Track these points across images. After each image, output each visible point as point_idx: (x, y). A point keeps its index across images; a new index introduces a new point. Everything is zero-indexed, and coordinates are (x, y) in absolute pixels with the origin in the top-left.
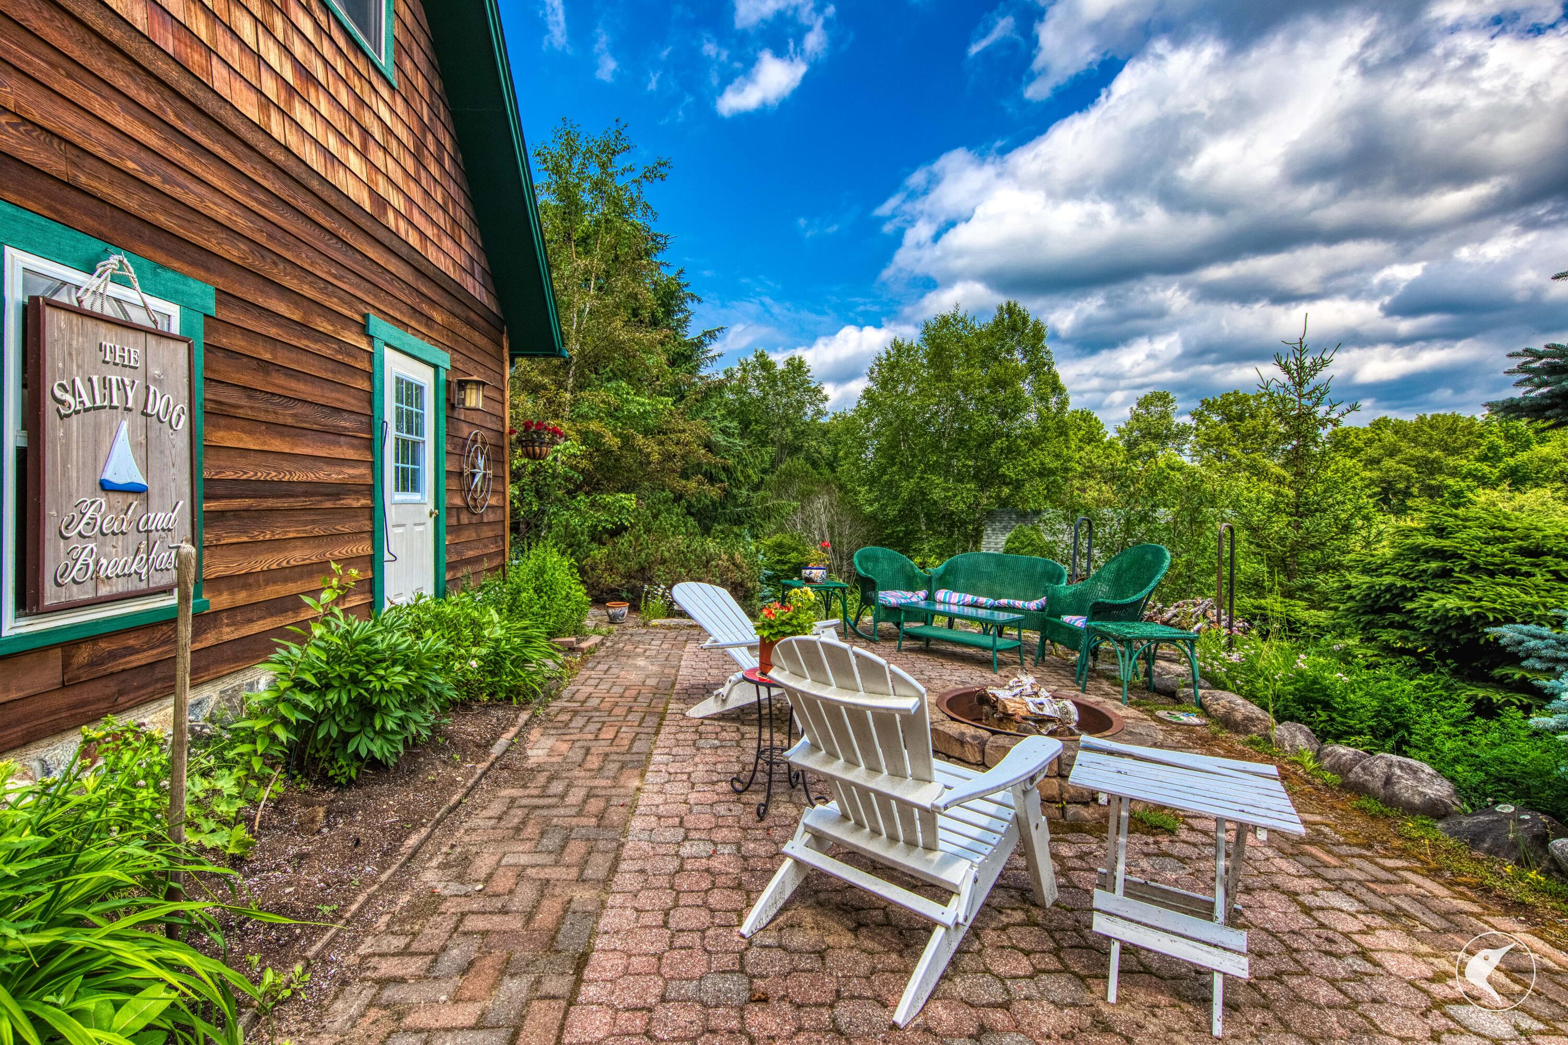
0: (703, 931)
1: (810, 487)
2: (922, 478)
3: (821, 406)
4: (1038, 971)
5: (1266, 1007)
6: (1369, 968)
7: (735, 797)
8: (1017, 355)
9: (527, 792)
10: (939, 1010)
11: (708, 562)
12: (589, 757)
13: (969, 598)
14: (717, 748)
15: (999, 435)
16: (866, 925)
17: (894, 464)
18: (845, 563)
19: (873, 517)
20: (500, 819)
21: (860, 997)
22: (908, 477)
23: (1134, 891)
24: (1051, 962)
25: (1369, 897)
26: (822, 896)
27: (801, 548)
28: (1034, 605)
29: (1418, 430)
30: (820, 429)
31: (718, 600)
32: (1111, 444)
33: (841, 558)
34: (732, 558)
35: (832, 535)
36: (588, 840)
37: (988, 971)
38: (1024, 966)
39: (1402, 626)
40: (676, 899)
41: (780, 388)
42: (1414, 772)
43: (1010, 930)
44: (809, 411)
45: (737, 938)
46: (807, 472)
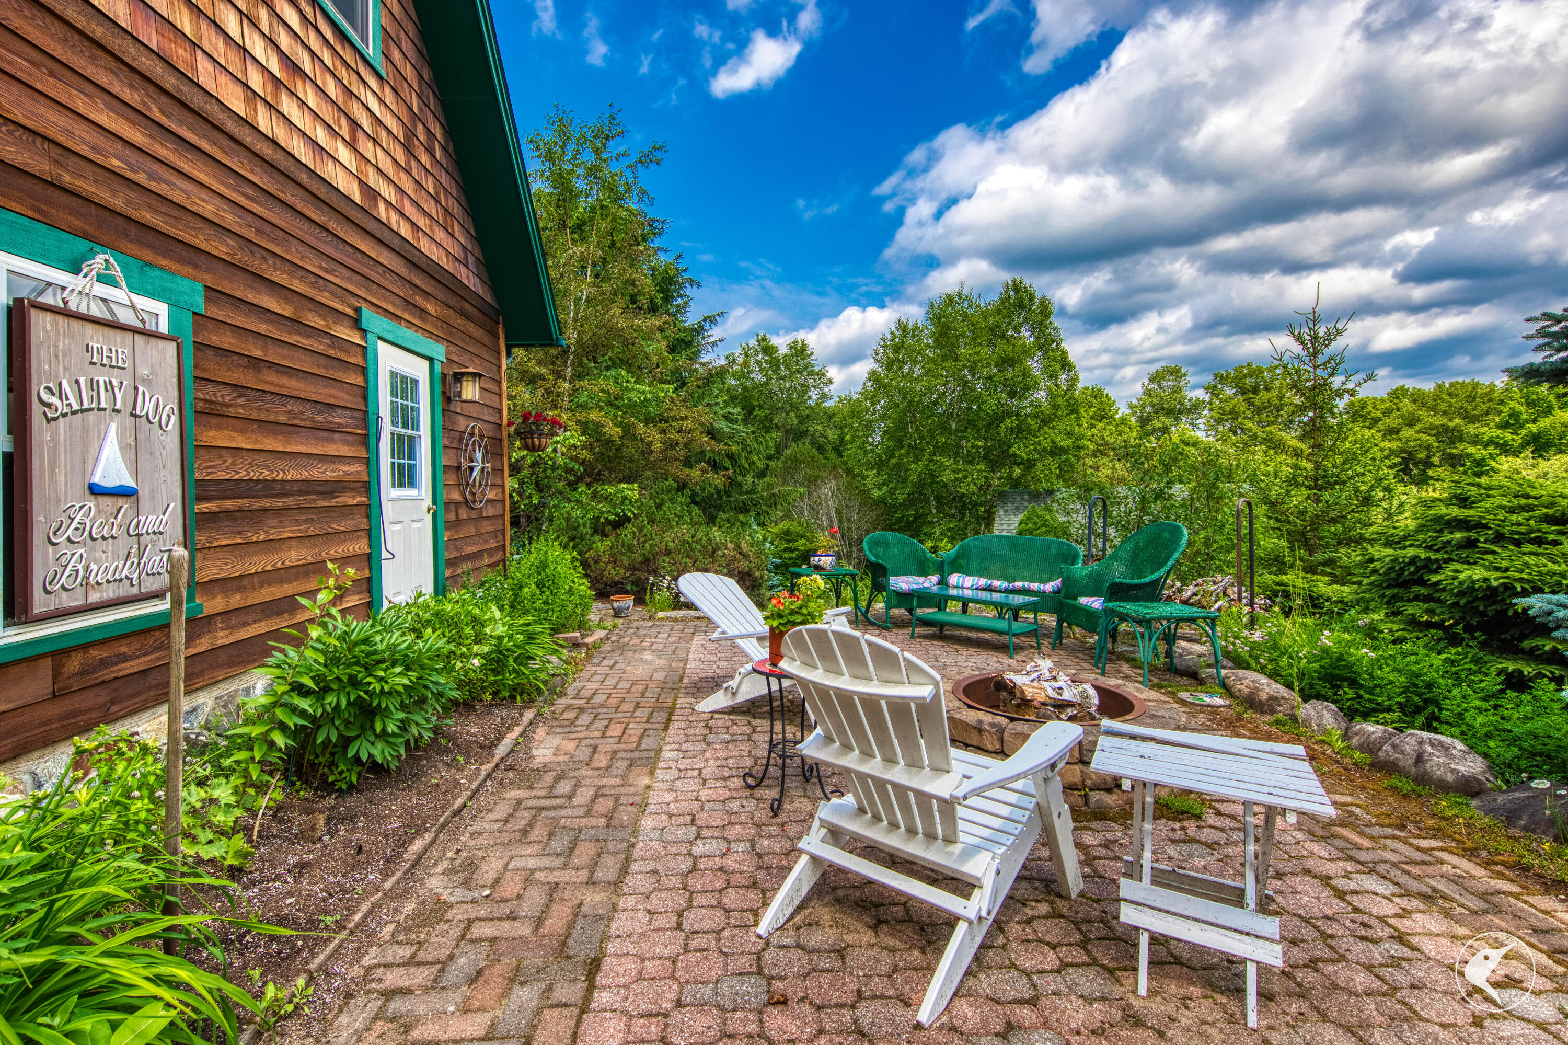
0: (718, 933)
1: (816, 472)
2: (931, 461)
3: (826, 389)
4: (1065, 965)
5: (1302, 996)
6: (1407, 952)
7: (748, 793)
8: (1025, 332)
9: (533, 793)
10: (964, 1008)
11: (714, 552)
12: (596, 756)
13: (983, 582)
14: (728, 742)
15: (1008, 414)
16: (886, 922)
17: (902, 447)
18: (854, 549)
19: (882, 501)
20: (506, 821)
21: (882, 997)
22: (917, 460)
23: (1161, 879)
24: (1078, 955)
25: (1404, 879)
26: (840, 893)
27: (808, 535)
28: (1049, 587)
29: (1437, 398)
30: (825, 413)
31: (725, 590)
32: (1123, 421)
33: (850, 544)
34: (738, 547)
35: (840, 521)
36: (598, 840)
37: (1013, 966)
38: (1050, 959)
39: (1428, 599)
40: (690, 900)
41: (783, 371)
42: (1446, 748)
43: (1035, 923)
44: (814, 394)
45: (753, 939)
46: (813, 457)
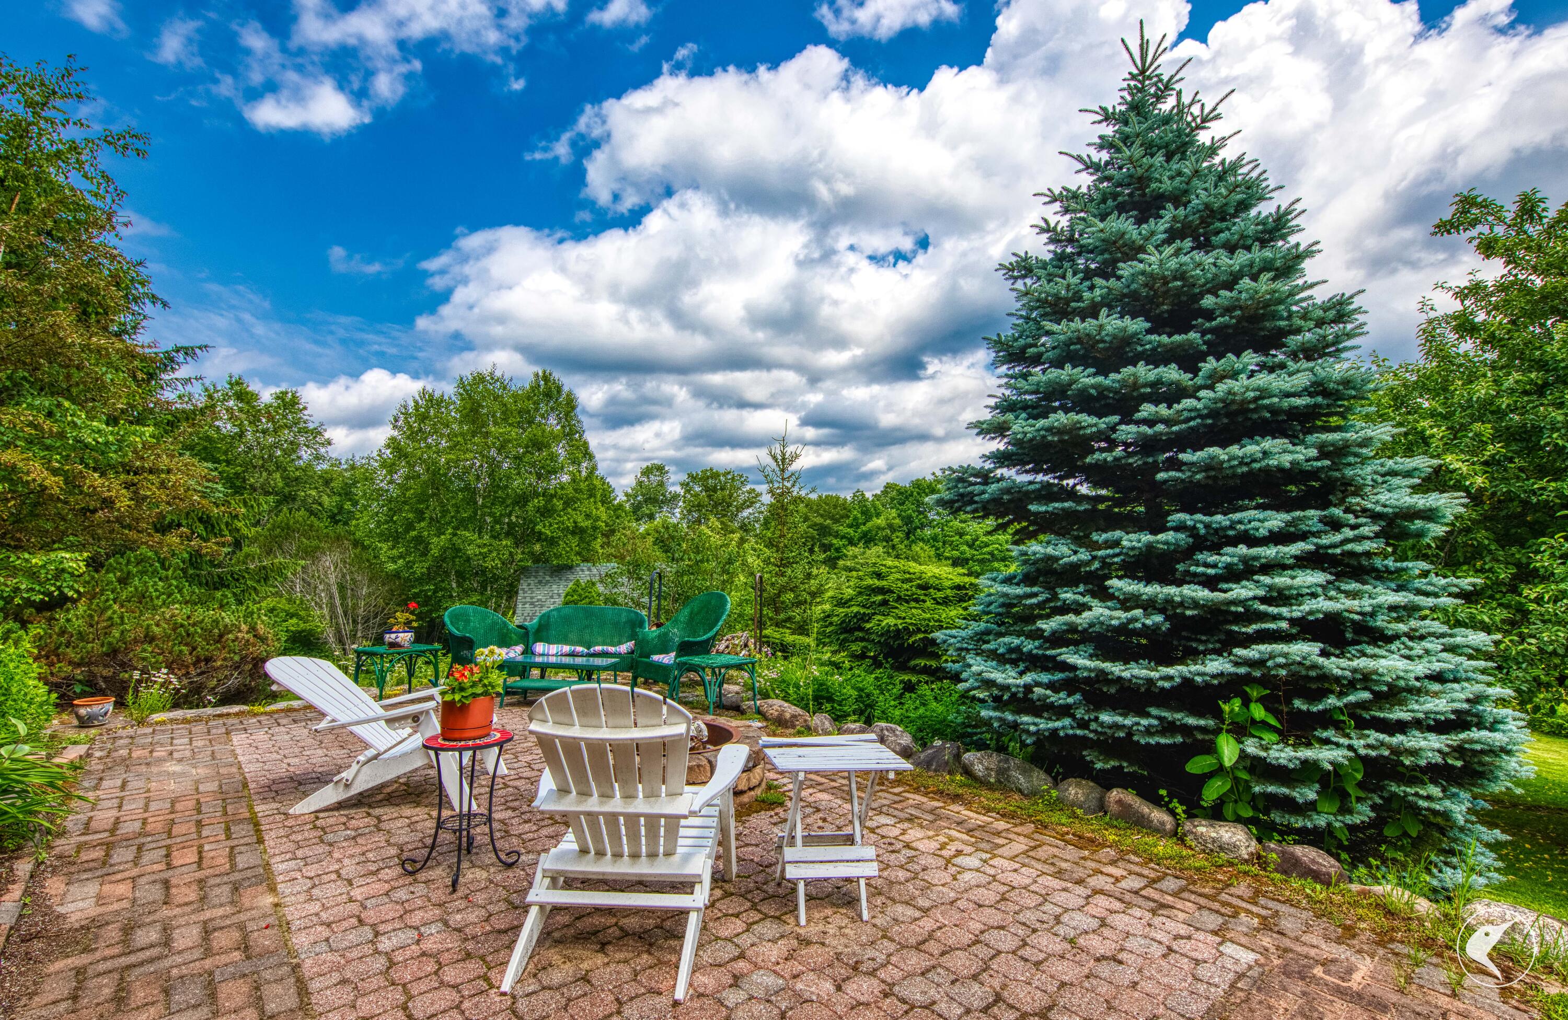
0: (458, 1007)
1: (315, 543)
2: (455, 535)
3: (323, 450)
4: (749, 926)
5: (880, 894)
6: (913, 853)
7: (411, 879)
9: (98, 955)
10: (701, 979)
12: (174, 891)
13: (567, 649)
14: (354, 838)
16: (609, 943)
17: (424, 519)
18: (360, 627)
19: (397, 575)
20: (75, 998)
21: (637, 996)
22: (440, 533)
24: (754, 916)
25: (896, 813)
26: (557, 935)
27: (302, 613)
28: (624, 648)
30: (321, 477)
33: (354, 621)
35: (343, 598)
36: (245, 975)
37: (717, 938)
38: (739, 925)
39: (862, 639)
40: (406, 991)
41: (265, 423)
42: (893, 731)
43: (718, 905)
44: (305, 454)
45: (497, 999)
46: (311, 526)
